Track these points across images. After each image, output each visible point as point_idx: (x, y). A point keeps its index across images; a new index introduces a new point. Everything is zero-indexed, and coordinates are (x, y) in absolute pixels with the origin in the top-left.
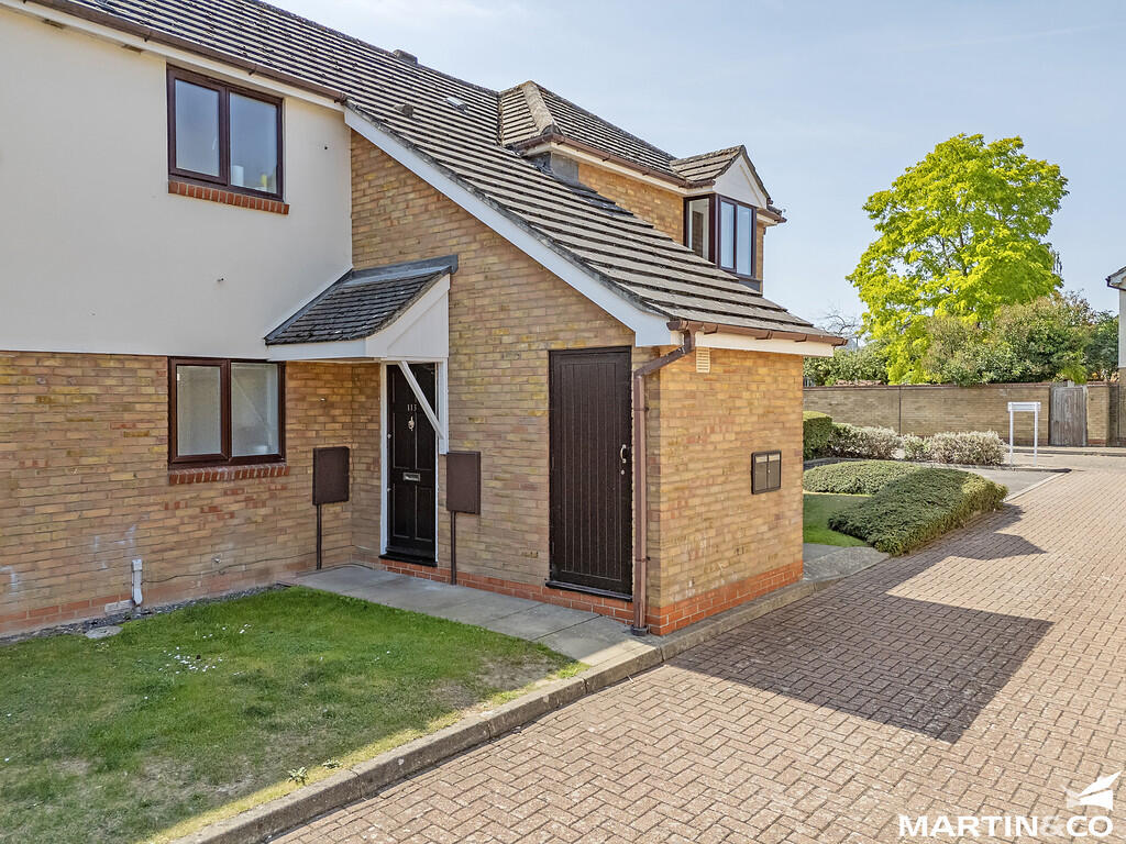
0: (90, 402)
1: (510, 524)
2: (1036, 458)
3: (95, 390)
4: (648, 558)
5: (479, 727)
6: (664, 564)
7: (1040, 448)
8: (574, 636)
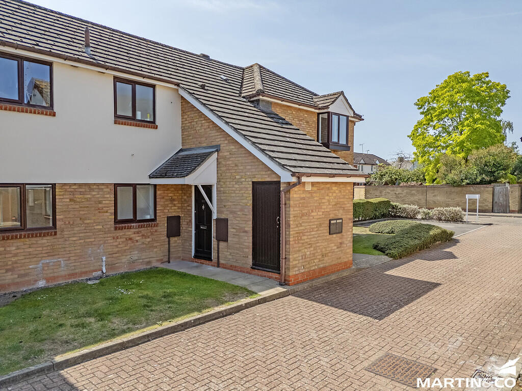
0: (87, 201)
1: (238, 245)
2: (476, 218)
3: (89, 196)
4: (286, 258)
5: (219, 312)
6: (291, 260)
7: (479, 214)
8: (259, 285)
